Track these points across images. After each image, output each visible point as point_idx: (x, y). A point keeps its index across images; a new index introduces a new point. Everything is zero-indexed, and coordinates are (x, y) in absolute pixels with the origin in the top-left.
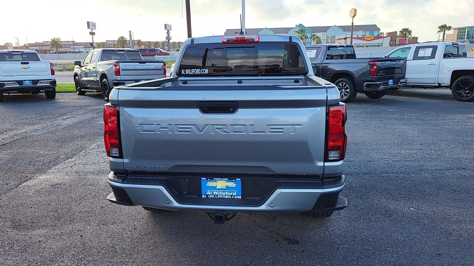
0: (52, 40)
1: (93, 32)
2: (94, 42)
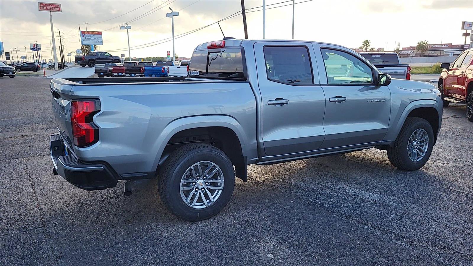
0: (419, 44)
1: (468, 32)
2: (466, 44)
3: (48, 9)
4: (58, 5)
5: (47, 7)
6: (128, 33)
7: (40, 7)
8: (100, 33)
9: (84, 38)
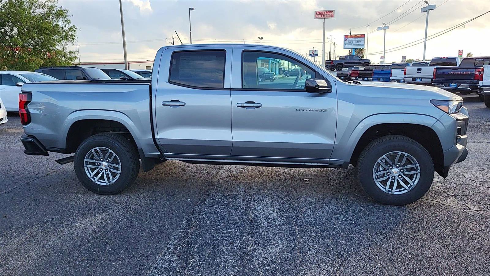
3: (323, 16)
4: (332, 12)
5: (322, 15)
6: (385, 33)
7: (316, 15)
8: (363, 36)
9: (346, 42)
